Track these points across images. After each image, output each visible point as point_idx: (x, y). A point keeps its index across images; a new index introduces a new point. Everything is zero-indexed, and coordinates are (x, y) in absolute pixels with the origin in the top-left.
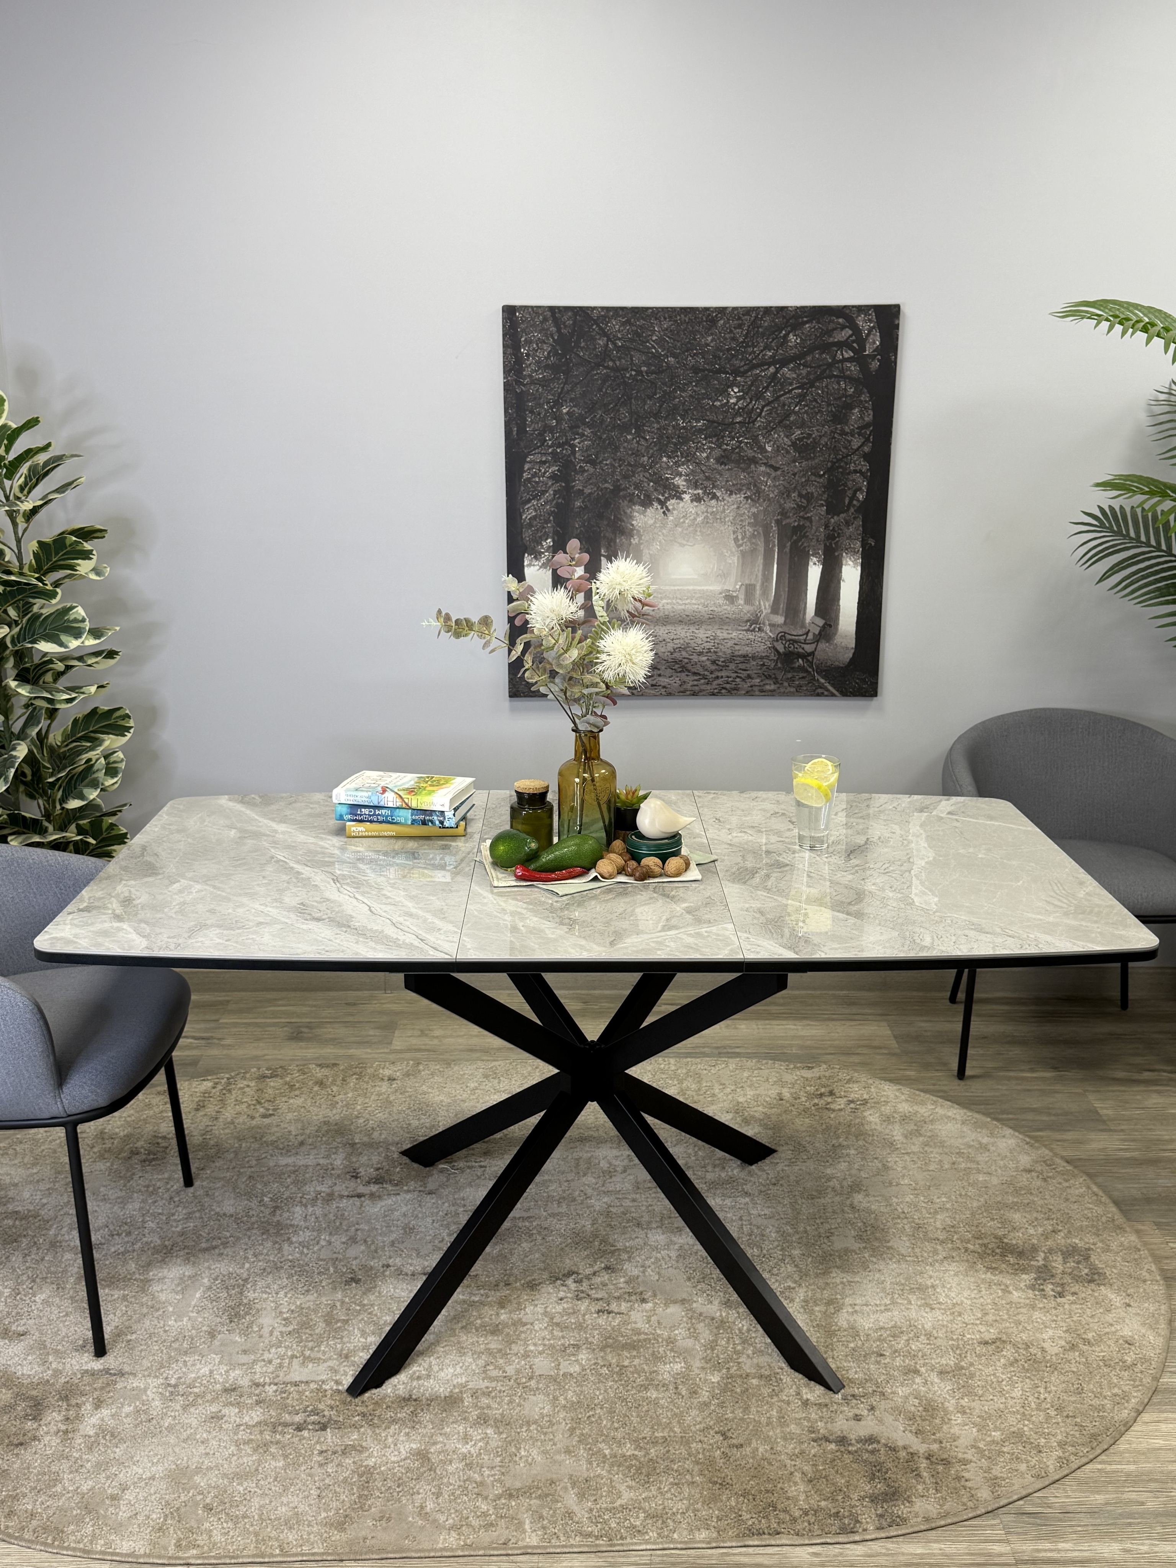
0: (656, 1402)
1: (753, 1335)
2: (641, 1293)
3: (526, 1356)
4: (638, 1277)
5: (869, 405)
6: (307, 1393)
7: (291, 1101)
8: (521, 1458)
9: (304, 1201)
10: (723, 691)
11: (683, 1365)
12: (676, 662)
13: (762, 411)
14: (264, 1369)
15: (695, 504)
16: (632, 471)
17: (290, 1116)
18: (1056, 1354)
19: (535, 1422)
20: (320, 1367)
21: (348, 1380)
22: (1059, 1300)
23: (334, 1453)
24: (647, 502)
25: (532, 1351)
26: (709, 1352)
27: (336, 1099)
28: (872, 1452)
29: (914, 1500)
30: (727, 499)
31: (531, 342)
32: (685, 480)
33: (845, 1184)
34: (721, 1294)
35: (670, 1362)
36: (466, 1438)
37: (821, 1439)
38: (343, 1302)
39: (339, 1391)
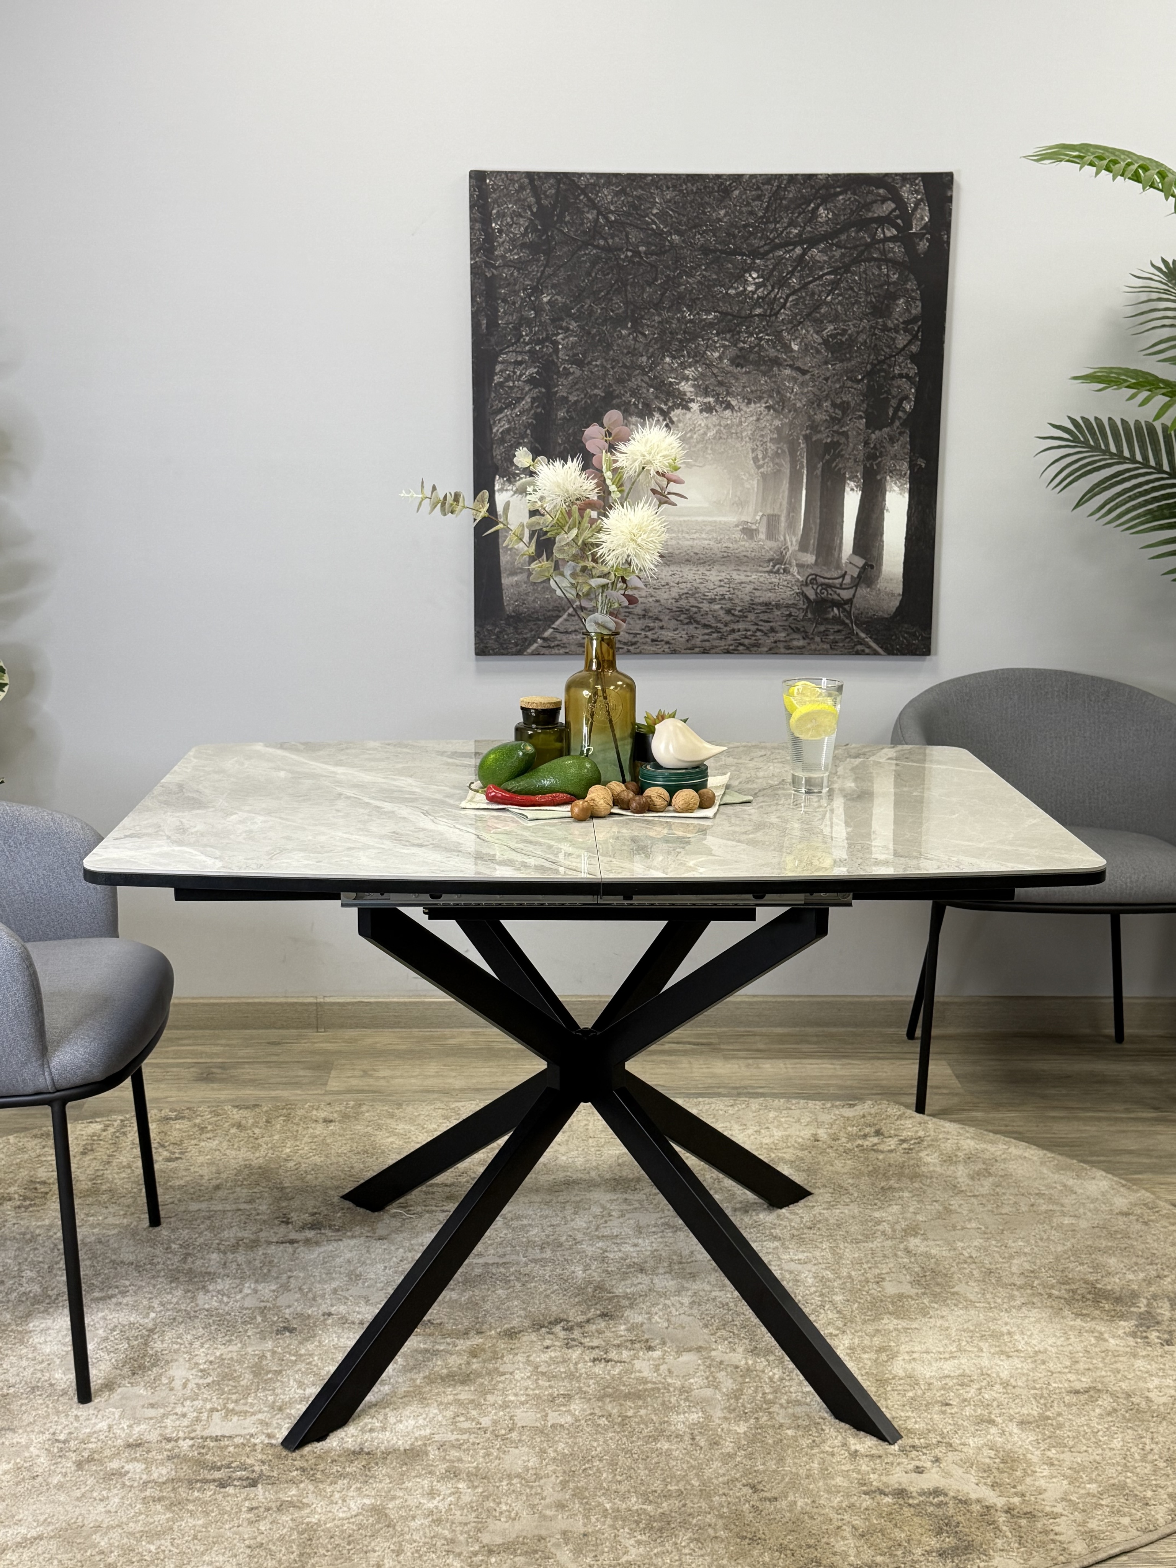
0: (668, 1454)
1: (787, 1384)
2: (647, 1341)
3: (505, 1406)
4: (642, 1325)
5: (917, 294)
6: (231, 1449)
7: (203, 1144)
8: (501, 1513)
9: (222, 1248)
10: (741, 648)
11: (700, 1414)
12: (681, 611)
13: (786, 300)
14: (178, 1423)
15: (705, 414)
16: (628, 375)
17: (201, 1159)
18: (1164, 1404)
19: (518, 1476)
20: (248, 1420)
21: (282, 1433)
22: (1167, 1348)
23: (268, 1509)
24: (645, 412)
25: (512, 1402)
26: (732, 1401)
27: (259, 1141)
28: (939, 1505)
29: (991, 1552)
30: (745, 409)
31: (504, 215)
32: (694, 386)
33: (897, 1227)
34: (747, 1342)
35: (685, 1413)
36: (432, 1494)
37: (875, 1492)
38: (274, 1353)
39: (272, 1445)
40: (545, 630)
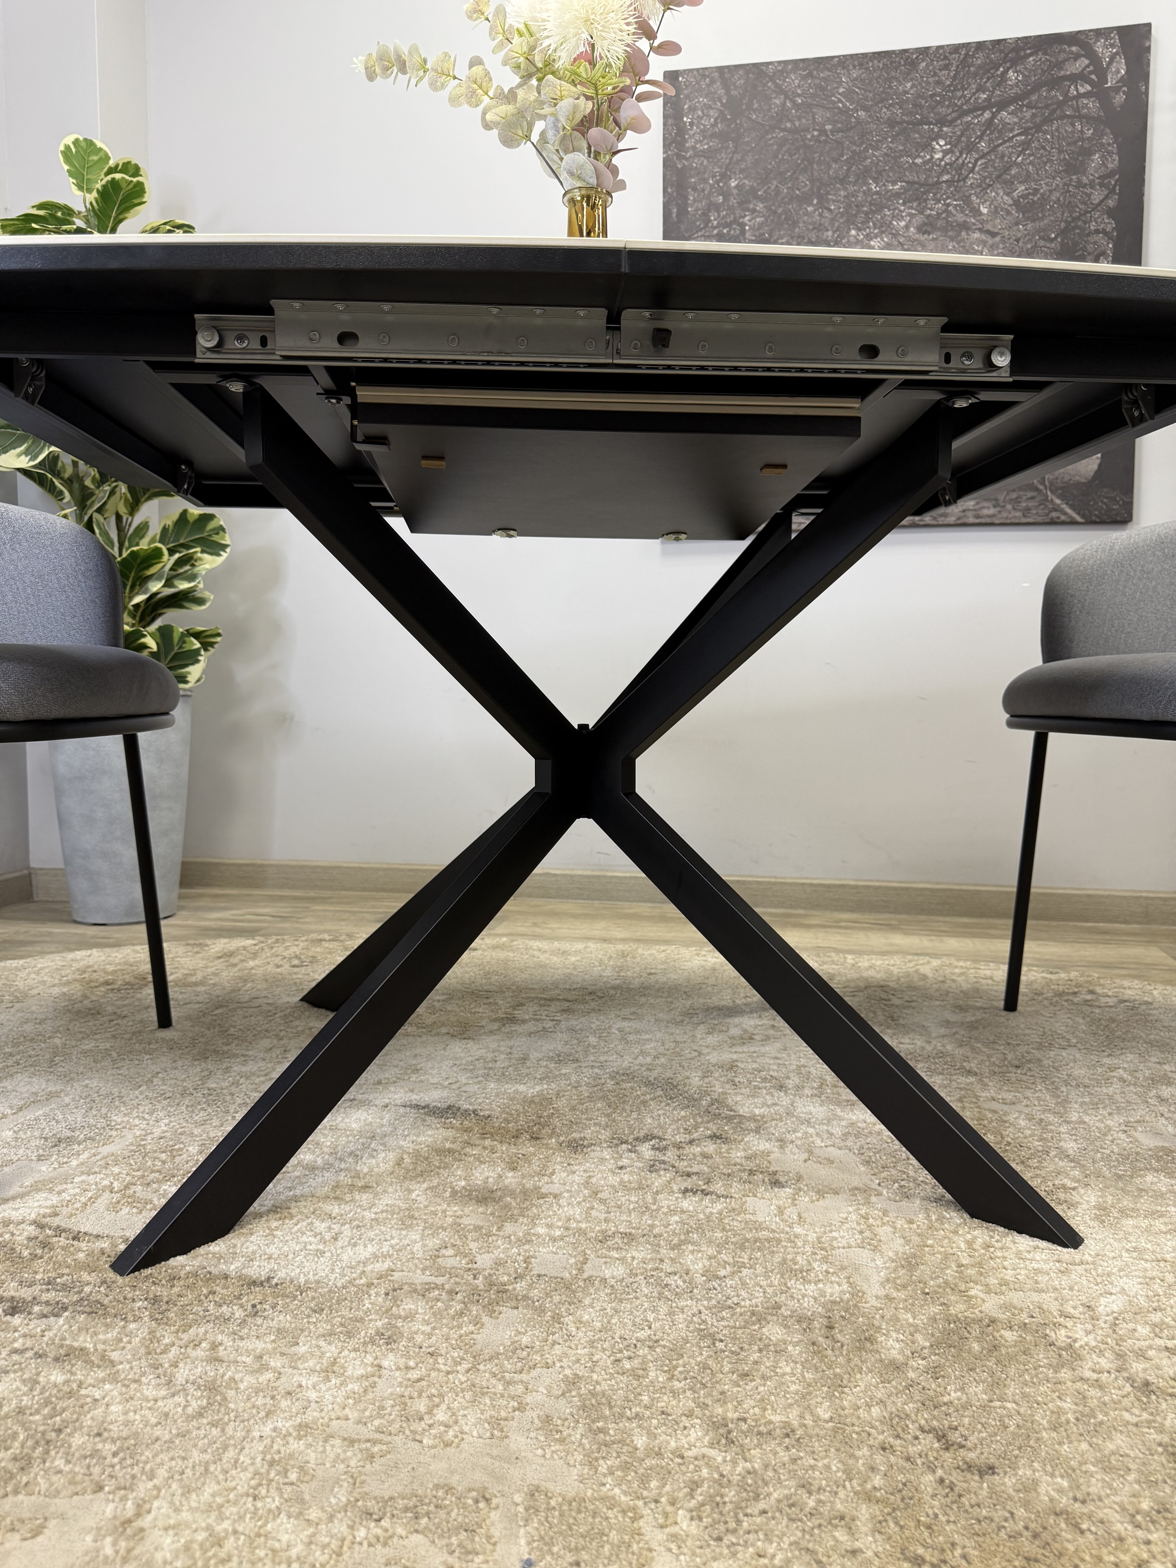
2: (774, 1173)
3: (525, 1241)
4: (769, 1153)
5: (1114, 148)
13: (975, 165)
31: (695, 109)
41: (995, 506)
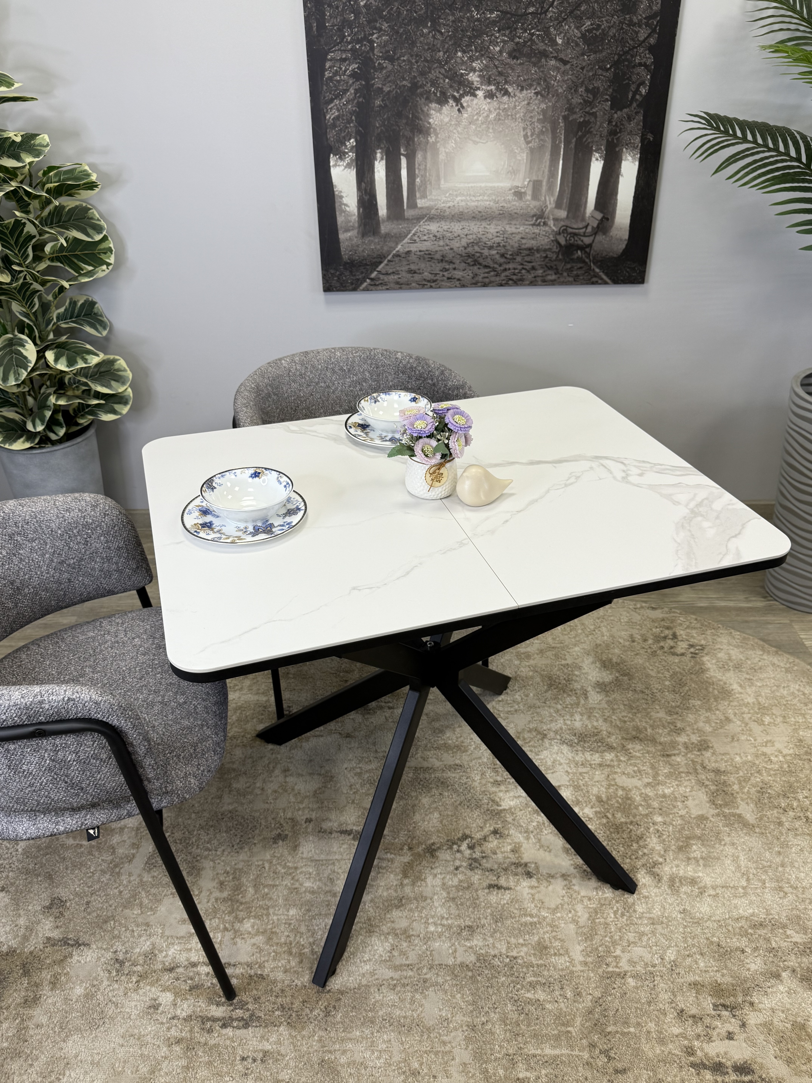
10: (510, 282)
12: (469, 256)
15: (488, 100)
16: (429, 68)
24: (442, 100)
30: (518, 95)
32: (479, 76)
40: (372, 272)
41: (555, 274)
